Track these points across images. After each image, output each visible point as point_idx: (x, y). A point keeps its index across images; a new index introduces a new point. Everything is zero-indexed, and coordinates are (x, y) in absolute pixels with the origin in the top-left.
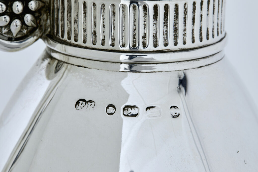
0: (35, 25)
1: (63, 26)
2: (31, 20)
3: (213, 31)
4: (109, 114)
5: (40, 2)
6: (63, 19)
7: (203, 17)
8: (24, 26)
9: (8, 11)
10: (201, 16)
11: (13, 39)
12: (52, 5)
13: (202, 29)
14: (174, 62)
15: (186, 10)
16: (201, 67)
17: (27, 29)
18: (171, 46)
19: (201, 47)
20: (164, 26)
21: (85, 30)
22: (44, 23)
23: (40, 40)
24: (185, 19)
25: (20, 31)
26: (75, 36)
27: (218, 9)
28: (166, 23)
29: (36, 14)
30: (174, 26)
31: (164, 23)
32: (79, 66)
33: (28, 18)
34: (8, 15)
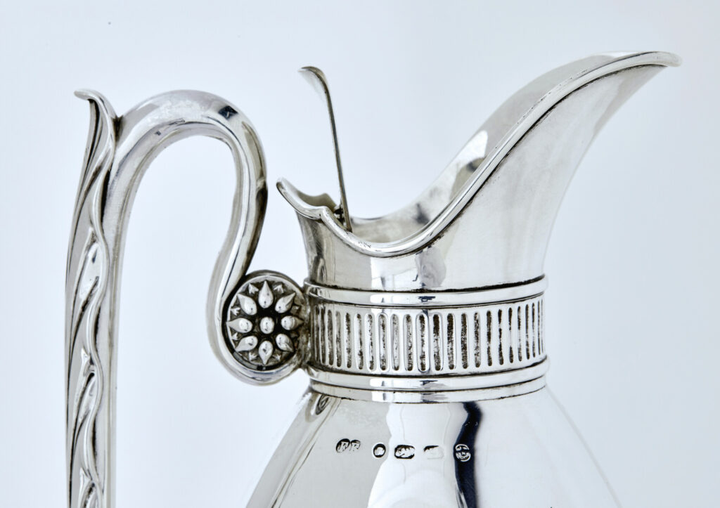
0: (291, 350)
1: (324, 348)
2: (286, 342)
3: (519, 352)
4: (377, 456)
5: (297, 319)
6: (323, 339)
7: (502, 331)
8: (276, 350)
9: (255, 330)
10: (500, 330)
11: (264, 368)
12: (312, 322)
13: (502, 348)
14: (464, 390)
15: (477, 321)
16: (502, 398)
17: (281, 354)
18: (459, 369)
19: (502, 372)
20: (449, 342)
21: (349, 351)
22: (304, 346)
23: (300, 371)
24: (477, 333)
25: (272, 357)
26: (338, 360)
27: (527, 324)
28: (450, 339)
29: (293, 334)
30: (462, 342)
31: (449, 339)
32: (343, 398)
33: (282, 340)
34: (256, 336)
